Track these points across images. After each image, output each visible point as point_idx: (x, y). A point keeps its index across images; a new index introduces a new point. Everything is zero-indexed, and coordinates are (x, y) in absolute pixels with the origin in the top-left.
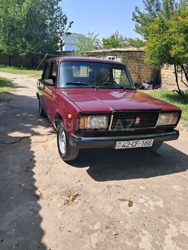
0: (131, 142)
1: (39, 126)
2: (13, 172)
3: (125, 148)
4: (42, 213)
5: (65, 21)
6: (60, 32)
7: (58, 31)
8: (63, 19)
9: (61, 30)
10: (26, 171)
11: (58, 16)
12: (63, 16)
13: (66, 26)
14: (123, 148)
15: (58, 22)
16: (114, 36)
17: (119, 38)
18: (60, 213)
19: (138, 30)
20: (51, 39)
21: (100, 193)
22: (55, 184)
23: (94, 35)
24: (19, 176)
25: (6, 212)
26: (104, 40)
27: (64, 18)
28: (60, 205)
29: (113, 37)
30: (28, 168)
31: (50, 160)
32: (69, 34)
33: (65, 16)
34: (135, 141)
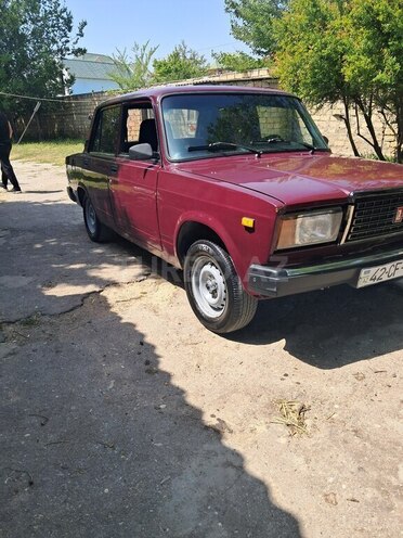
0: (388, 266)
1: (103, 265)
2: (118, 380)
3: (376, 282)
4: (255, 468)
5: (68, 22)
6: (60, 50)
7: (55, 48)
8: (62, 18)
9: (60, 44)
10: (149, 372)
11: (50, 13)
12: (61, 12)
13: (72, 35)
14: (372, 282)
15: (53, 26)
16: (178, 54)
17: (188, 56)
18: (299, 461)
19: (237, 33)
20: (40, 68)
21: (351, 395)
22: (235, 391)
23: (147, 52)
24: (140, 388)
25: (168, 483)
26: (158, 65)
27: (64, 15)
28: (283, 441)
29: (176, 55)
30: (147, 363)
31: (185, 337)
32: (82, 52)
33: (65, 10)
34: (395, 263)
